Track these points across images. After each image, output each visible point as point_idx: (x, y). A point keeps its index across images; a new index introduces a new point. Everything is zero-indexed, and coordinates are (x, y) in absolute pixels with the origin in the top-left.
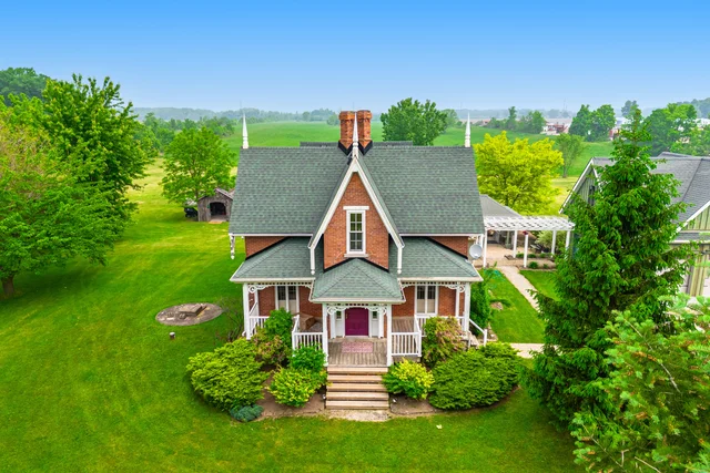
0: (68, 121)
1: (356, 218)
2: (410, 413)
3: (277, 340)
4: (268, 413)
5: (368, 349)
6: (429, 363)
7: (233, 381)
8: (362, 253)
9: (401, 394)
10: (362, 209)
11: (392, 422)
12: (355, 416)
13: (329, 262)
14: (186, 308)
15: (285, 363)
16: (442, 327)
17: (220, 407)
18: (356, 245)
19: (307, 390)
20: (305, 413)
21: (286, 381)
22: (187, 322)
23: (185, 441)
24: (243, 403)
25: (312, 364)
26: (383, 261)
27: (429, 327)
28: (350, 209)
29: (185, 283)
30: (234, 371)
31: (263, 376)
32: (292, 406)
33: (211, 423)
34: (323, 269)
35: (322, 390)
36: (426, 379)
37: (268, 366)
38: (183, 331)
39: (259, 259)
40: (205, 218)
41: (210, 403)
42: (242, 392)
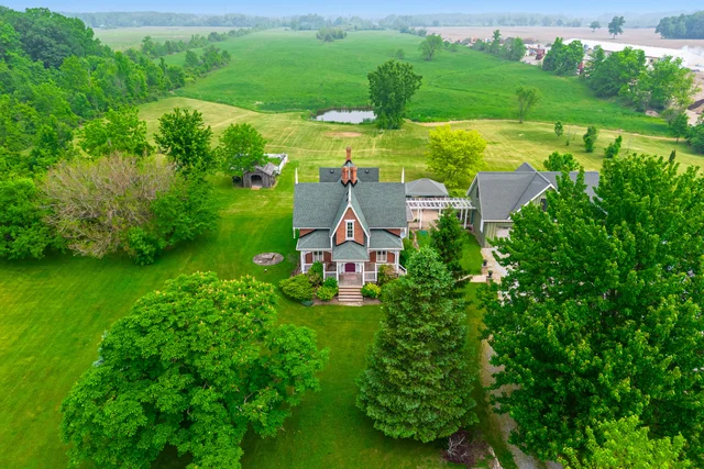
1: (350, 224)
2: (370, 303)
3: (317, 275)
4: (316, 303)
5: (354, 278)
6: (379, 284)
7: (301, 291)
8: (353, 239)
9: (367, 296)
10: (353, 221)
11: (364, 306)
12: (350, 304)
13: (338, 243)
14: (267, 256)
15: (321, 284)
16: (386, 270)
17: (298, 301)
18: (350, 235)
19: (332, 295)
20: (331, 303)
21: (322, 291)
22: (268, 263)
23: (287, 312)
24: (307, 299)
25: (332, 284)
26: (361, 242)
27: (381, 269)
28: (348, 221)
29: (258, 240)
30: (302, 287)
31: (313, 289)
32: (326, 300)
33: (295, 307)
34: (336, 245)
35: (337, 295)
36: (378, 290)
37: (314, 285)
38: (270, 268)
39: (307, 239)
40: (248, 186)
41: (293, 300)
42: (306, 295)
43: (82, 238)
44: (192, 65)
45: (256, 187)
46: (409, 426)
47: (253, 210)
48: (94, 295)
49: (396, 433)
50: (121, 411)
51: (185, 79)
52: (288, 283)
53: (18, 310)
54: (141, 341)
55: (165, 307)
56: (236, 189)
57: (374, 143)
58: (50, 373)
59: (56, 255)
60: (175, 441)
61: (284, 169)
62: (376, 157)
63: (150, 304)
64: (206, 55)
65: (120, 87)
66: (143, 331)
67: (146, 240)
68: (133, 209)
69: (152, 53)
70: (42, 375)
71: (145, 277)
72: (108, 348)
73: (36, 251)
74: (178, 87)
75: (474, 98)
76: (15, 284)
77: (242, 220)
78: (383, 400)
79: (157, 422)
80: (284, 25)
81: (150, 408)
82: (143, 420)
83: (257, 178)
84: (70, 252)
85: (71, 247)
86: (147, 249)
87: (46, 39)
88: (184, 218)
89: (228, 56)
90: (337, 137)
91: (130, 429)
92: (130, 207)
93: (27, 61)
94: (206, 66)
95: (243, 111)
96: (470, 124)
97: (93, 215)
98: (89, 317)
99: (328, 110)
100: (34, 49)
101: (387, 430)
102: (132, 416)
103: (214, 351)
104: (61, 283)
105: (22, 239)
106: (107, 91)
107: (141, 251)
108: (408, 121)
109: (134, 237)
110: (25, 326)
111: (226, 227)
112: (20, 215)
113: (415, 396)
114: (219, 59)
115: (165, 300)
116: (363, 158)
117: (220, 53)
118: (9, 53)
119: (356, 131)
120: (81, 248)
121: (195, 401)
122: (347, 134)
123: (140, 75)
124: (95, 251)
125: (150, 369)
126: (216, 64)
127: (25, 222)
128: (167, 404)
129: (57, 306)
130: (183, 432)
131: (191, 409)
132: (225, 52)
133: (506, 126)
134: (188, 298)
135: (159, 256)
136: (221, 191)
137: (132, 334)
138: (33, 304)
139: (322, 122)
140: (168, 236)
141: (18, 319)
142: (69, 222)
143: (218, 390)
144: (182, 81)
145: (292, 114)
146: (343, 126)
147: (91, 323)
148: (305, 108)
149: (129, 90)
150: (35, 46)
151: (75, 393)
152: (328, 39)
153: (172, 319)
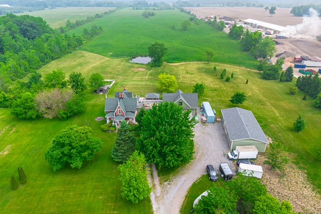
0: (74, 81)
3: (111, 124)
4: (110, 132)
13: (116, 115)
14: (99, 118)
15: (112, 126)
17: (105, 131)
18: (120, 113)
19: (114, 129)
21: (112, 128)
22: (99, 120)
23: (102, 134)
24: (107, 131)
25: (114, 127)
26: (123, 115)
28: (119, 109)
29: (98, 113)
30: (106, 127)
31: (109, 128)
32: (112, 131)
33: (104, 133)
35: (116, 129)
38: (99, 122)
39: (108, 114)
40: (98, 93)
41: (103, 131)
42: (107, 129)
43: (46, 113)
44: (86, 35)
45: (101, 93)
46: (120, 159)
47: (98, 102)
48: (50, 129)
49: (117, 160)
50: (57, 153)
51: (83, 42)
52: (103, 126)
53: (29, 133)
54: (61, 140)
55: (66, 133)
56: (95, 94)
57: (148, 74)
58: (40, 149)
59: (39, 117)
60: (68, 160)
61: (113, 86)
62: (146, 81)
63: (63, 132)
64: (92, 29)
65: (57, 49)
66: (61, 138)
67: (64, 113)
68: (61, 105)
69: (71, 27)
70: (38, 149)
71: (64, 124)
72: (54, 141)
73: (34, 117)
74: (80, 45)
75: (195, 51)
76: (28, 126)
77: (94, 106)
78: (115, 153)
79: (64, 156)
80: (130, 6)
81: (62, 153)
82: (61, 155)
83: (101, 91)
84: (43, 117)
85: (43, 115)
86: (64, 116)
87: (28, 28)
88: (75, 107)
89: (101, 29)
90: (136, 70)
91: (59, 157)
92: (60, 105)
93: (22, 38)
94: (92, 35)
95: (104, 57)
96: (189, 64)
97: (49, 106)
98: (49, 135)
99: (137, 57)
100: (24, 33)
101: (115, 160)
102: (59, 154)
103: (76, 142)
104: (41, 125)
105: (30, 113)
106: (52, 51)
107: (63, 117)
108: (165, 63)
109: (61, 113)
110: (32, 137)
111: (89, 108)
112: (29, 106)
113: (121, 152)
114: (97, 31)
115: (66, 131)
116: (142, 81)
117: (98, 28)
118: (15, 35)
119: (144, 68)
120: (46, 116)
121: (72, 151)
122: (140, 69)
123: (65, 43)
124: (50, 117)
125: (63, 145)
126: (96, 34)
127: (30, 108)
128: (66, 152)
129: (40, 132)
130: (70, 159)
131: (71, 153)
132: (100, 27)
133: (201, 65)
134: (71, 131)
135: (68, 118)
136: (89, 95)
137: (59, 138)
138: (34, 131)
139: (133, 63)
140: (70, 113)
141: (30, 135)
142: (42, 109)
143: (77, 150)
144: (82, 43)
145: (122, 59)
146: (140, 65)
147: (49, 136)
148: (128, 56)
149: (61, 50)
150: (24, 31)
151: (48, 149)
152: (146, 17)
153: (67, 135)
